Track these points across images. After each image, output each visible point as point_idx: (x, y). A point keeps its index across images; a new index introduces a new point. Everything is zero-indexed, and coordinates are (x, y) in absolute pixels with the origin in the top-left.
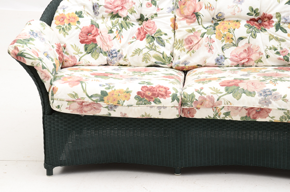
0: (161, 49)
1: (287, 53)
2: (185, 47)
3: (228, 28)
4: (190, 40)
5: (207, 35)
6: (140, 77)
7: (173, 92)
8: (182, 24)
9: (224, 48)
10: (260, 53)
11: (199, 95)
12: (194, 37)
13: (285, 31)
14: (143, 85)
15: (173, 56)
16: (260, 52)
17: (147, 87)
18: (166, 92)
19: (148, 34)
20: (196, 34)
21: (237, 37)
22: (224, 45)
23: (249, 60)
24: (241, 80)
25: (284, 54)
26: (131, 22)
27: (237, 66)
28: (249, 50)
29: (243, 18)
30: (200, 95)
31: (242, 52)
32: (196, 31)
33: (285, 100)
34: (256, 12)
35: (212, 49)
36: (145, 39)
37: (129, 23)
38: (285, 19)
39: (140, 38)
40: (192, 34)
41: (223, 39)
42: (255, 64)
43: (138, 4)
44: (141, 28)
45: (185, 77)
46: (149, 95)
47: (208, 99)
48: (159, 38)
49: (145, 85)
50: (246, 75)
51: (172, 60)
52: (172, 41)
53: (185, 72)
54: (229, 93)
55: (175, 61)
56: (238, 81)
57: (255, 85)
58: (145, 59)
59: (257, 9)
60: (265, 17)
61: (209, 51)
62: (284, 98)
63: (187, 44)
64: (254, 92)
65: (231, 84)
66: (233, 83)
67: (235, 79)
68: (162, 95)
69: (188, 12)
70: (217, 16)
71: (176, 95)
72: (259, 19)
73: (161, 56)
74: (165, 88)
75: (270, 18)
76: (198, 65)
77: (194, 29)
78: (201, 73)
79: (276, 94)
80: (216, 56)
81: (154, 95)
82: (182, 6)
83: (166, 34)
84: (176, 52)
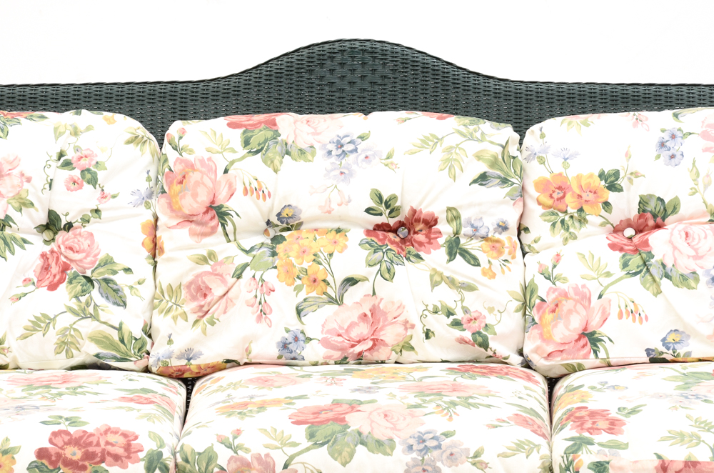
0: (112, 313)
1: (483, 325)
2: (189, 307)
3: (313, 251)
4: (202, 286)
5: (253, 272)
6: (48, 403)
7: (148, 446)
8: (175, 238)
9: (302, 310)
10: (407, 325)
11: (230, 453)
12: (213, 277)
13: (475, 262)
14: (56, 428)
15: (150, 336)
16: (407, 322)
17: (67, 433)
18: (128, 447)
19: (74, 268)
20: (219, 270)
21: (340, 278)
22: (302, 300)
23: (376, 343)
24: (354, 406)
25: (475, 326)
26: (19, 235)
27: (343, 361)
28: (374, 316)
29: (355, 223)
30: (232, 453)
31: (356, 320)
32: (220, 258)
33: (478, 465)
34: (390, 205)
35: (268, 311)
36: (63, 286)
37: (14, 239)
38: (472, 226)
39: (47, 283)
40: (207, 268)
41: (298, 282)
42: (394, 357)
43: (39, 181)
44: (52, 252)
45: (188, 398)
46: (75, 458)
47: (255, 464)
48: (107, 281)
49: (62, 427)
50: (368, 390)
51: (148, 347)
52: (147, 291)
53: (189, 383)
54: (318, 445)
55: (159, 352)
56: (345, 407)
57: (392, 418)
58: (65, 345)
59: (394, 198)
60: (418, 221)
61: (259, 319)
62: (475, 457)
63: (194, 298)
64: (391, 440)
65: (323, 416)
66: (330, 415)
67: (337, 403)
68: (117, 458)
69: (195, 205)
70: (279, 215)
71: (160, 454)
72: (401, 224)
73: (115, 335)
74: (125, 435)
75: (430, 223)
76: (228, 361)
77: (212, 255)
78: (235, 385)
79: (454, 445)
80: (280, 335)
81: (89, 456)
82: (177, 188)
83: (128, 270)
84: (162, 324)
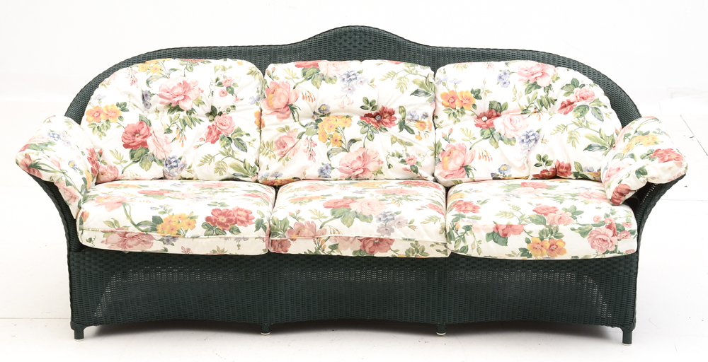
0: (240, 155)
1: (416, 162)
2: (276, 152)
3: (335, 126)
4: (283, 142)
5: (307, 136)
6: (211, 196)
7: (257, 217)
8: (271, 120)
9: (330, 154)
10: (380, 162)
11: (295, 221)
12: (288, 138)
13: (412, 132)
14: (214, 208)
15: (258, 166)
16: (380, 160)
17: (219, 210)
18: (247, 217)
19: (223, 133)
20: (291, 135)
21: (348, 139)
22: (330, 149)
23: (365, 170)
24: (353, 200)
25: (412, 162)
26: (198, 118)
27: (349, 179)
28: (364, 157)
29: (356, 113)
30: (296, 221)
31: (355, 159)
32: (291, 130)
33: (411, 227)
34: (372, 105)
35: (314, 155)
36: (218, 142)
37: (196, 119)
38: (411, 115)
39: (210, 140)
40: (285, 134)
41: (328, 141)
42: (373, 177)
43: (207, 92)
44: (213, 125)
45: (276, 195)
46: (223, 222)
47: (307, 226)
48: (238, 140)
49: (217, 207)
50: (361, 192)
51: (257, 171)
52: (257, 144)
53: (277, 188)
54: (336, 218)
55: (262, 173)
56: (350, 200)
57: (372, 205)
58: (219, 169)
59: (374, 101)
60: (385, 112)
61: (310, 158)
62: (410, 223)
63: (279, 148)
64: (371, 215)
65: (339, 204)
66: (342, 204)
67: (345, 198)
68: (242, 222)
69: (280, 104)
70: (319, 109)
71: (262, 221)
72: (377, 114)
73: (242, 165)
74: (246, 211)
75: (391, 113)
76: (295, 178)
77: (287, 128)
78: (298, 189)
79: (400, 218)
80: (319, 166)
81: (229, 221)
82: (271, 96)
83: (248, 134)
84: (264, 160)
